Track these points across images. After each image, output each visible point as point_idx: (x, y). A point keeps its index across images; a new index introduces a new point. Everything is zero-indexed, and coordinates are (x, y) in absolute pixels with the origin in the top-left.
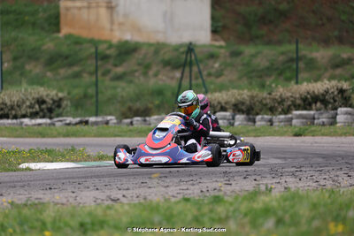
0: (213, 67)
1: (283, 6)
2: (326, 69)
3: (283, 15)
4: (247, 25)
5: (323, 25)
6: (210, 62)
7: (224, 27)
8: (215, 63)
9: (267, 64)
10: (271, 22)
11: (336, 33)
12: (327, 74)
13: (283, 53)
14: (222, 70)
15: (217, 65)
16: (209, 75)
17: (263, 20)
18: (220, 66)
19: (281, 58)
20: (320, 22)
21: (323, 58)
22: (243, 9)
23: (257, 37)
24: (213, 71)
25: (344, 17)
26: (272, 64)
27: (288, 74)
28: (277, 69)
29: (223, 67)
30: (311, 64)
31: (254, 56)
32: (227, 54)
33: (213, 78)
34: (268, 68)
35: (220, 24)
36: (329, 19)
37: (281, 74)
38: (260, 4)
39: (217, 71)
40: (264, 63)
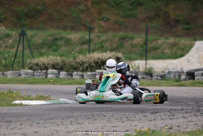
0: (8, 42)
1: (40, 7)
2: (77, 45)
3: (40, 13)
4: (19, 18)
5: (62, 19)
6: (7, 39)
7: (5, 19)
8: (10, 40)
9: (41, 41)
10: (32, 17)
11: (70, 24)
12: (78, 49)
13: (50, 35)
14: (14, 44)
15: (11, 41)
16: (6, 47)
17: (27, 15)
18: (13, 42)
19: (50, 38)
20: (61, 18)
21: (75, 38)
22: (15, 8)
23: (24, 25)
24: (8, 45)
25: (75, 15)
26: (45, 42)
27: (54, 48)
28: (47, 45)
30: (68, 42)
31: (33, 36)
32: (17, 35)
33: (8, 49)
34: (42, 44)
35: (3, 17)
36: (66, 16)
37: (50, 47)
38: (26, 5)
39: (11, 45)
40: (40, 41)
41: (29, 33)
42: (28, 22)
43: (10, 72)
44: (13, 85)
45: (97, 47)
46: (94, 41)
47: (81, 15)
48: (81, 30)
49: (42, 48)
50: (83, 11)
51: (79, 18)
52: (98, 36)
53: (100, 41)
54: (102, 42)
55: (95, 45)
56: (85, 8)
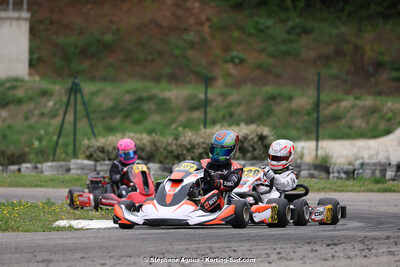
0: (45, 106)
1: (108, 38)
2: (181, 112)
3: (107, 48)
4: (67, 58)
5: (153, 60)
6: (43, 100)
7: (40, 60)
8: (48, 101)
9: (111, 104)
10: (93, 55)
11: (168, 70)
12: (183, 118)
13: (129, 92)
14: (57, 110)
15: (51, 104)
16: (42, 115)
17: (84, 53)
18: (55, 104)
19: (128, 97)
20: (149, 57)
21: (177, 98)
22: (61, 39)
23: (77, 72)
24: (46, 111)
25: (177, 52)
26: (117, 104)
27: (136, 116)
28: (122, 110)
29: (58, 106)
30: (163, 105)
31: (94, 94)
32: (63, 91)
33: (46, 120)
34: (112, 109)
35: (36, 56)
36: (160, 54)
37: (127, 116)
38: (81, 34)
39: (51, 111)
40: (108, 103)
41: (88, 88)
42: (86, 65)
43: (50, 164)
44: (55, 190)
45: (221, 114)
46: (214, 104)
47: (190, 53)
48: (190, 82)
49: (113, 117)
50: (192, 45)
51: (185, 57)
52: (222, 94)
53: (226, 103)
54: (231, 105)
55: (217, 110)
56: (196, 39)
